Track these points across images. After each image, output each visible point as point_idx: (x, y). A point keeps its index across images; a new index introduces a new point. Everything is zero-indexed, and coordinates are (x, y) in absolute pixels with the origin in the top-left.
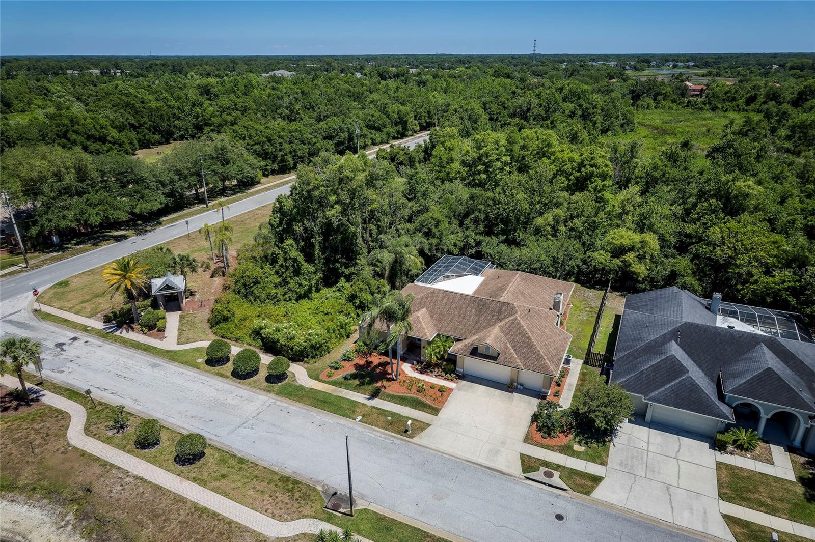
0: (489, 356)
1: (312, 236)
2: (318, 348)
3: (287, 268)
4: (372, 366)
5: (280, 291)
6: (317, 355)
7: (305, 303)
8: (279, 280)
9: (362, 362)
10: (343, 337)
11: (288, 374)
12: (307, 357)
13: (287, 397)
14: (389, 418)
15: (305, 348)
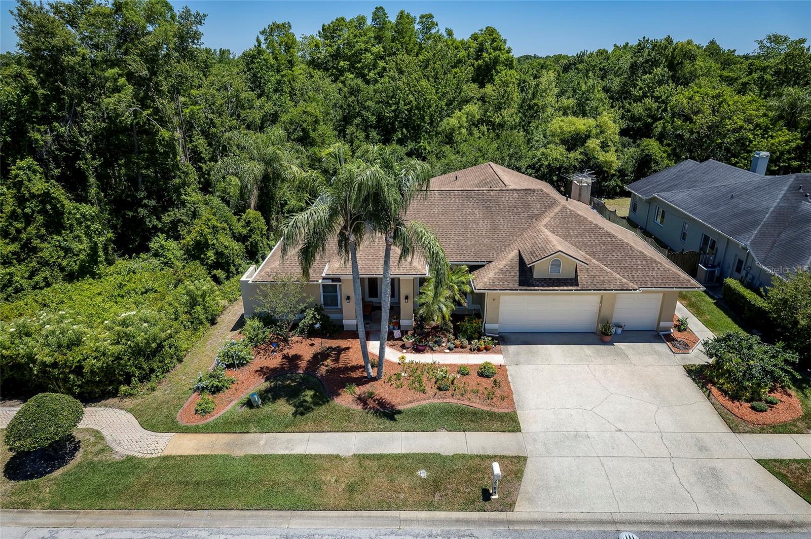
0: (566, 279)
1: (78, 155)
2: (155, 353)
3: (29, 220)
4: (303, 364)
5: (19, 271)
6: (152, 370)
7: (87, 286)
8: (14, 247)
9: (274, 361)
10: (201, 323)
11: (78, 436)
12: (128, 382)
13: (91, 507)
14: (423, 474)
15: (118, 358)
